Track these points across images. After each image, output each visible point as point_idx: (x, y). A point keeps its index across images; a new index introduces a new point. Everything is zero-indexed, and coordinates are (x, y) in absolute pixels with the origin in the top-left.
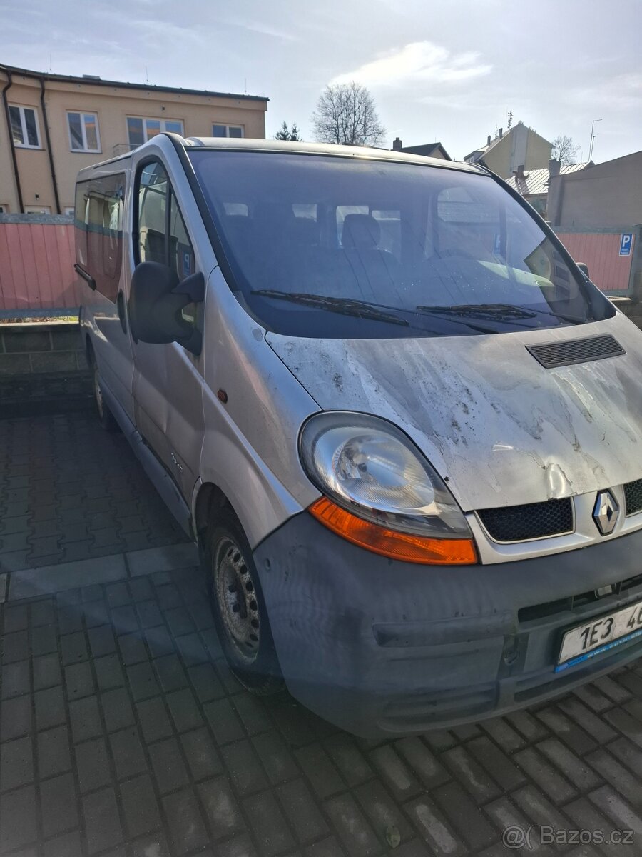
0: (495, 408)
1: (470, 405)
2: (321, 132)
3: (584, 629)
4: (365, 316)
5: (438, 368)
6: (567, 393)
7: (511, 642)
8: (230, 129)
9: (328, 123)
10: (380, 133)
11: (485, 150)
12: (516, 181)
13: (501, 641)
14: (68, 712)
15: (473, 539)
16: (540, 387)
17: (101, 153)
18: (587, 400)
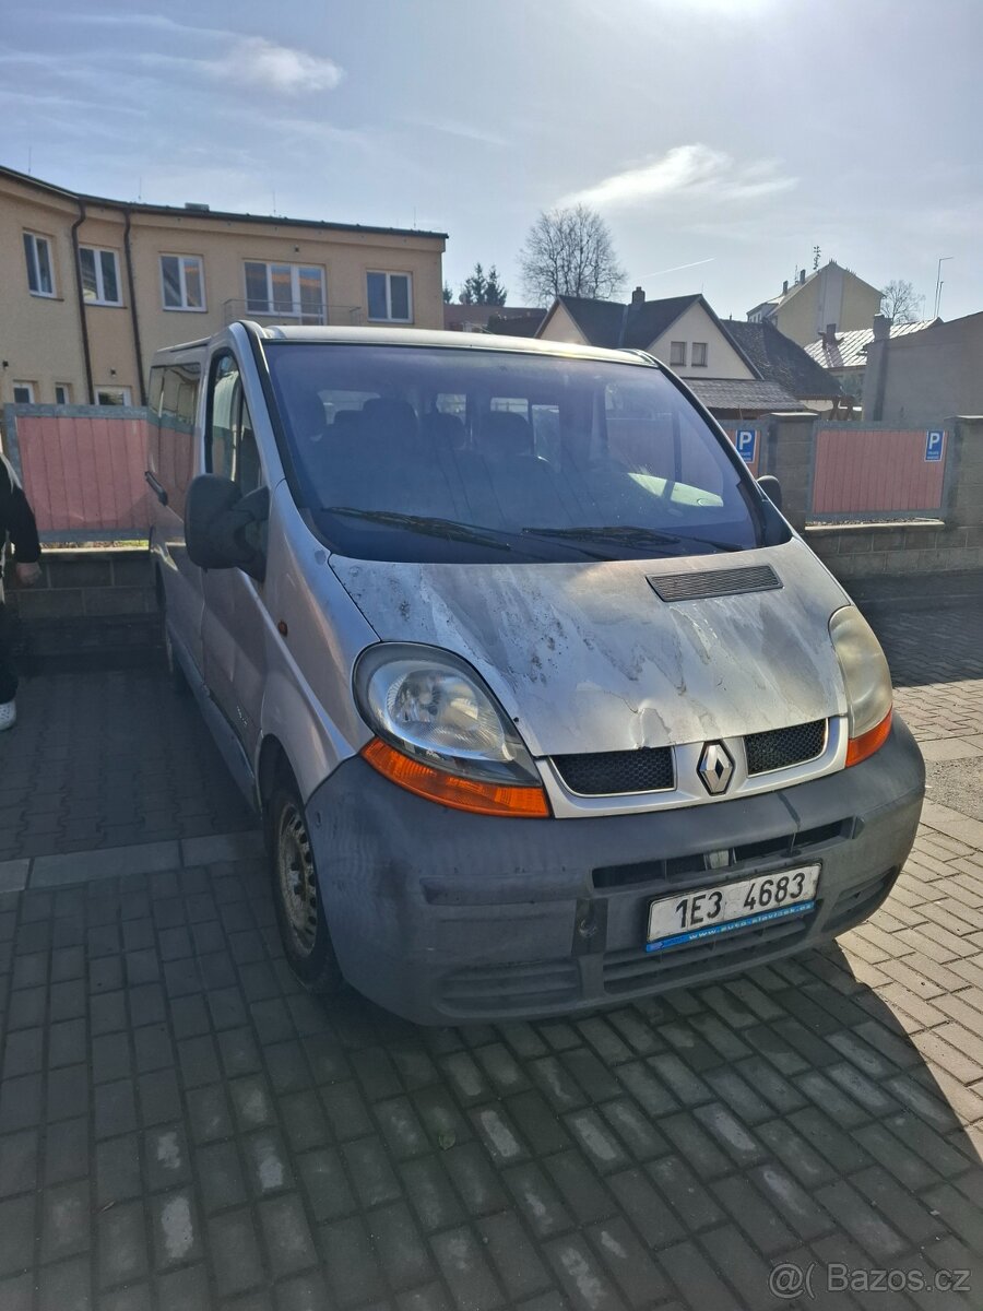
0: (588, 644)
1: (558, 640)
2: (531, 277)
3: (680, 900)
4: (456, 538)
5: (529, 599)
6: (684, 630)
7: (586, 908)
8: (392, 278)
9: (542, 265)
10: (620, 278)
11: (778, 301)
12: (824, 347)
13: (571, 906)
14: (88, 1005)
15: (544, 786)
16: (650, 622)
17: (206, 312)
18: (708, 640)
